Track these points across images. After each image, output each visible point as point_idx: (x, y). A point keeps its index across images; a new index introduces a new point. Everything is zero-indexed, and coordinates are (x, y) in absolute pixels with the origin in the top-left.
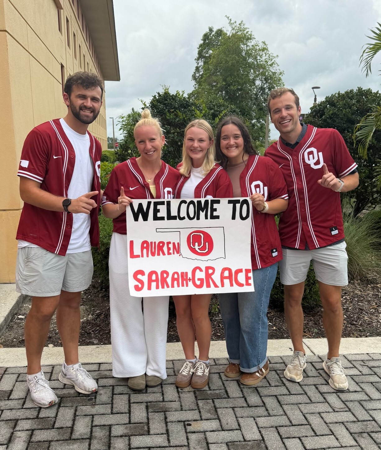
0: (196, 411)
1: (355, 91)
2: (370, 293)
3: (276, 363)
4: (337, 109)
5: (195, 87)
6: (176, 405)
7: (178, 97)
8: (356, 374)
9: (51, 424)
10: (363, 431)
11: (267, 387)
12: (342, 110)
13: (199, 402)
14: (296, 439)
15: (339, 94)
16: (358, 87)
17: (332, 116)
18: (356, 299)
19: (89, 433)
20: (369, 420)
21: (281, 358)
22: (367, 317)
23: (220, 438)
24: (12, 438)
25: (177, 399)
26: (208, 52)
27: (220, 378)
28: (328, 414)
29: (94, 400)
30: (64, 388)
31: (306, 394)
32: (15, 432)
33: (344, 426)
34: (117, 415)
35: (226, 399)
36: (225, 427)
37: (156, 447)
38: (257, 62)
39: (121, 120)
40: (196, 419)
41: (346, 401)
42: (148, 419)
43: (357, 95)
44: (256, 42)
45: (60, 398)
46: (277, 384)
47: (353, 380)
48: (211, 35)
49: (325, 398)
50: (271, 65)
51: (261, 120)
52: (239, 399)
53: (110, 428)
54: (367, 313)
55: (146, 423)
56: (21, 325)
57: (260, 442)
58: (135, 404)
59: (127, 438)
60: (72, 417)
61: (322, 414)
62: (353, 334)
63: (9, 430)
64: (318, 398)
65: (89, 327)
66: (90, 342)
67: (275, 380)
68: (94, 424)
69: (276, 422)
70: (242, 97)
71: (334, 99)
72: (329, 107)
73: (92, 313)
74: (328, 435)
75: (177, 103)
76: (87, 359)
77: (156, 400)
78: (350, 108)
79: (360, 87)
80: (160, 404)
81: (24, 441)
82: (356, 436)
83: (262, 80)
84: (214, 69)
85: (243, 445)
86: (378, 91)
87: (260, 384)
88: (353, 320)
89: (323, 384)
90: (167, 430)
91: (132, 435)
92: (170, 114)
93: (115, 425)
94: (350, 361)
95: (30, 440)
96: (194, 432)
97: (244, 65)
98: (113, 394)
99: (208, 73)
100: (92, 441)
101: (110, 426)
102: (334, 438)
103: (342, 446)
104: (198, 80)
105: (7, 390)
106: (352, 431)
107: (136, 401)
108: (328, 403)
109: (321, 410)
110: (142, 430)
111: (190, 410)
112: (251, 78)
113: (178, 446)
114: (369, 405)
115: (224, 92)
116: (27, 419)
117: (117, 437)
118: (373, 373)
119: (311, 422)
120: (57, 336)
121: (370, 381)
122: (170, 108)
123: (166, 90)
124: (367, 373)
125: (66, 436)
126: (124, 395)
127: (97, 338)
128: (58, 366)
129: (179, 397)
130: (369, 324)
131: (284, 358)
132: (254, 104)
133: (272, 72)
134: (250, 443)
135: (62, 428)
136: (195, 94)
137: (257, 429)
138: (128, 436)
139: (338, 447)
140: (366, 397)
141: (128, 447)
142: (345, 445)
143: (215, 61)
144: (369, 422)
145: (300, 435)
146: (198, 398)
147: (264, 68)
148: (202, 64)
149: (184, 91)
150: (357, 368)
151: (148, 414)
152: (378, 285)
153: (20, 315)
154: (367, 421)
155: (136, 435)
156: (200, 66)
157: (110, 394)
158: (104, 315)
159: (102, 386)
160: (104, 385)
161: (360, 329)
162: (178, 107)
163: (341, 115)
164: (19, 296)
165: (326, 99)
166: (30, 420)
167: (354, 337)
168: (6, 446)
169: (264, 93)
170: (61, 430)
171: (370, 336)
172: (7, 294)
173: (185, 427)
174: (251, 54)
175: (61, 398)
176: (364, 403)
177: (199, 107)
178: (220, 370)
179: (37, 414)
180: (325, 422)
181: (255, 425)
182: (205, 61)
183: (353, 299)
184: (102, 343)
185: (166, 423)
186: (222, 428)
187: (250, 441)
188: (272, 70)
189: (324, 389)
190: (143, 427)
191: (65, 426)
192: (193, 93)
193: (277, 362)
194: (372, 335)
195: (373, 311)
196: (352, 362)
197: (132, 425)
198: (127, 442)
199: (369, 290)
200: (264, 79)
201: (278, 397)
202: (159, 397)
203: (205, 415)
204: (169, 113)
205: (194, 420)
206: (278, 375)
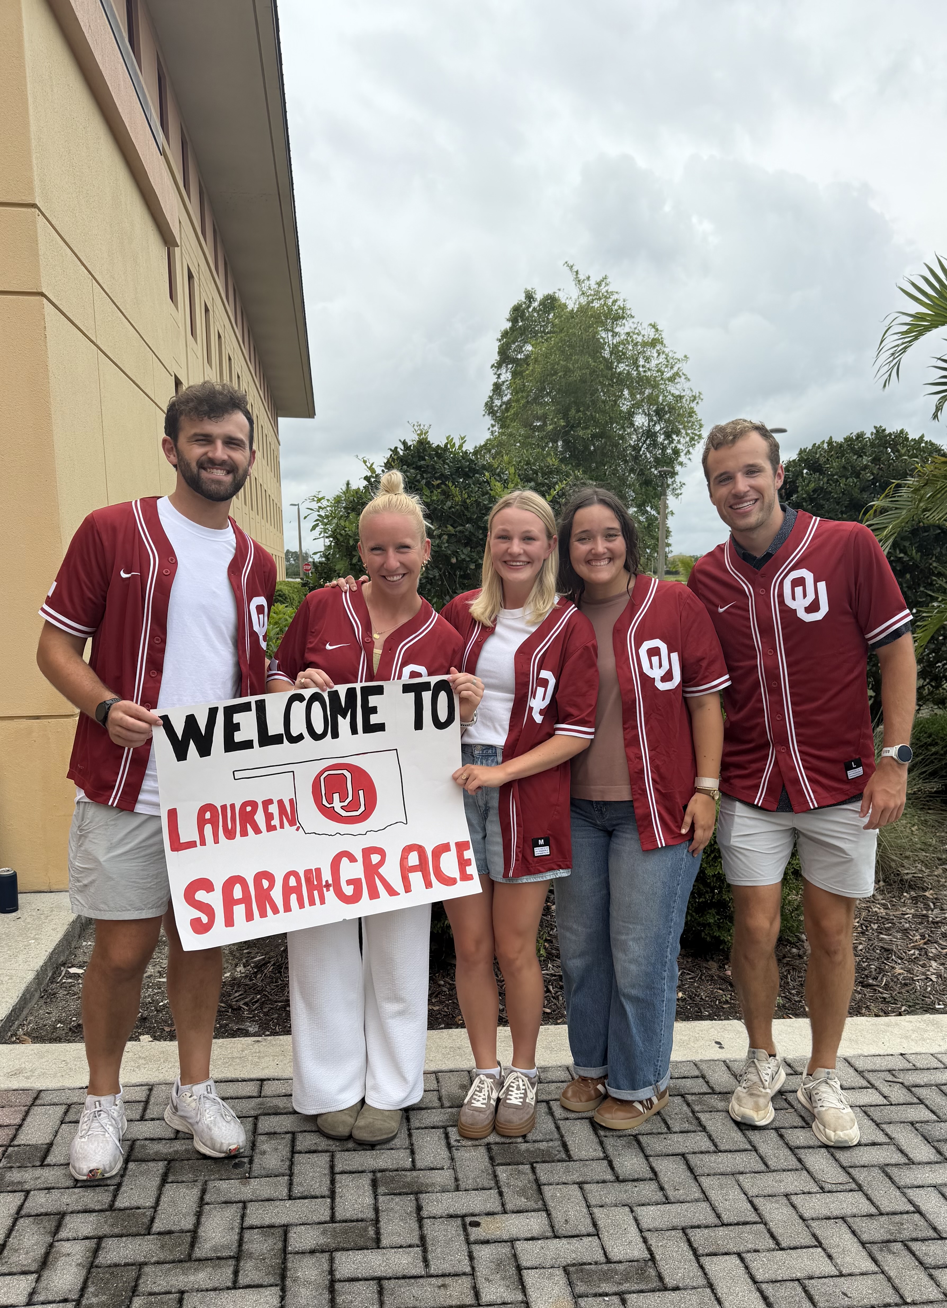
0: (492, 1191)
1: (868, 435)
2: (908, 911)
3: (684, 1078)
4: (825, 479)
5: (492, 432)
6: (444, 1177)
7: (451, 452)
8: (874, 1103)
9: (143, 1224)
10: (892, 1238)
11: (662, 1134)
12: (837, 481)
13: (500, 1169)
14: (732, 1256)
15: (830, 443)
16: (875, 427)
17: (815, 496)
18: (875, 927)
19: (236, 1245)
20: (907, 1212)
21: (696, 1065)
22: (902, 968)
23: (550, 1254)
24: (51, 1258)
25: (447, 1164)
26: (521, 348)
27: (551, 1112)
28: (807, 1197)
29: (247, 1166)
30: (176, 1139)
31: (756, 1151)
32: (56, 1244)
33: (845, 1225)
34: (302, 1200)
35: (565, 1164)
36: (562, 1229)
37: (395, 1278)
38: (639, 373)
39: (315, 505)
40: (492, 1210)
41: (851, 1167)
42: (376, 1210)
43: (873, 445)
44: (635, 326)
45: (166, 1162)
46: (686, 1126)
47: (869, 1116)
48: (530, 310)
49: (800, 1160)
50: (672, 379)
51: (648, 509)
52: (594, 1164)
53: (286, 1233)
54: (901, 959)
55: (372, 1220)
56: (75, 989)
57: (646, 1265)
58: (347, 1175)
59: (327, 1255)
60: (195, 1207)
61: (793, 1198)
62: (867, 1007)
63: (42, 1237)
64: (785, 1161)
65: (237, 994)
66: (238, 1029)
67: (682, 1119)
68: (248, 1222)
69: (685, 1216)
70: (604, 455)
71: (818, 456)
72: (807, 473)
73: (244, 960)
74: (809, 1247)
75: (448, 465)
76: (231, 1068)
77: (395, 1167)
78: (858, 476)
79: (881, 427)
80: (405, 1176)
81: (79, 1265)
82: (874, 1249)
83: (649, 415)
84: (538, 389)
85: (605, 1273)
86: (922, 436)
87: (646, 1128)
88: (866, 976)
89: (796, 1127)
90: (423, 1238)
91: (337, 1250)
92: (432, 492)
93: (296, 1225)
94: (860, 1073)
95: (92, 1262)
96: (487, 1242)
97: (608, 379)
98: (293, 1152)
99: (522, 397)
100: (241, 1264)
101: (286, 1229)
102: (823, 1253)
103: (841, 1272)
104: (498, 414)
105: (40, 1142)
106: (865, 1237)
107: (348, 1168)
108: (808, 1172)
109: (790, 1189)
110: (362, 1236)
111: (477, 1190)
112: (624, 408)
113: (449, 1275)
114: (906, 1177)
115: (560, 443)
116: (85, 1211)
117: (303, 1253)
118: (916, 1100)
119: (767, 1217)
120: (161, 1015)
121: (909, 1120)
122: (431, 478)
123: (421, 434)
124: (901, 1101)
125: (179, 1253)
126: (319, 1154)
127: (256, 1021)
128: (163, 1087)
129: (452, 1159)
130: (906, 985)
131: (704, 1066)
132: (632, 470)
133: (673, 395)
134: (621, 1267)
135: (170, 1232)
136: (493, 448)
137: (638, 1234)
138: (330, 1252)
139: (832, 1277)
140: (897, 1158)
141: (329, 1277)
142: (848, 1272)
143: (538, 369)
144: (905, 1216)
145: (742, 1248)
146: (497, 1162)
147: (655, 386)
148: (509, 376)
149: (465, 437)
150: (877, 1089)
151: (376, 1198)
152: (927, 894)
153: (73, 966)
154: (901, 1213)
155: (348, 1250)
156: (504, 382)
157: (285, 1152)
158: (274, 964)
159: (267, 1134)
160: (273, 1131)
161: (885, 996)
162: (451, 475)
163: (836, 493)
164: (71, 920)
165: (799, 454)
166: (94, 1214)
167: (869, 1016)
168: (35, 1276)
169: (655, 444)
170: (167, 1237)
171: (909, 1013)
172: (42, 917)
173: (465, 1229)
174: (624, 354)
175: (170, 1162)
176: (893, 1171)
177: (499, 475)
178: (550, 1093)
179: (110, 1199)
180: (801, 1217)
181: (634, 1223)
182: (516, 370)
183: (867, 927)
184: (268, 1033)
185: (420, 1220)
186: (553, 1231)
187: (620, 1262)
188: (674, 391)
189: (799, 1137)
190: (366, 1229)
191: (178, 1228)
192: (485, 445)
193: (686, 1074)
194: (912, 1011)
195: (914, 954)
196: (866, 1074)
197: (337, 1225)
198: (326, 1267)
199: (904, 905)
200: (654, 411)
201: (689, 1157)
202: (401, 1158)
203: (513, 1201)
204: (429, 488)
205: (488, 1214)
206: (688, 1105)
